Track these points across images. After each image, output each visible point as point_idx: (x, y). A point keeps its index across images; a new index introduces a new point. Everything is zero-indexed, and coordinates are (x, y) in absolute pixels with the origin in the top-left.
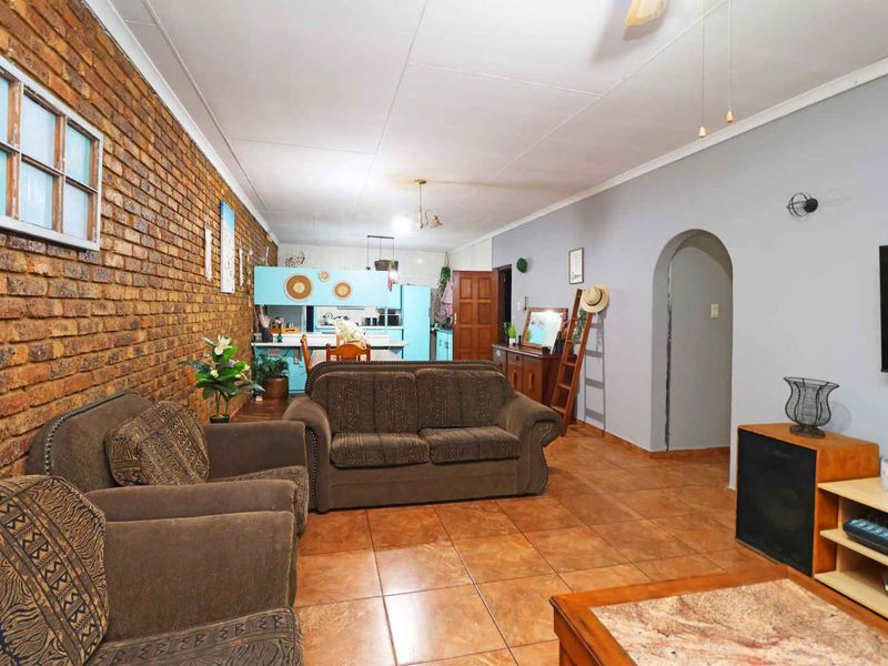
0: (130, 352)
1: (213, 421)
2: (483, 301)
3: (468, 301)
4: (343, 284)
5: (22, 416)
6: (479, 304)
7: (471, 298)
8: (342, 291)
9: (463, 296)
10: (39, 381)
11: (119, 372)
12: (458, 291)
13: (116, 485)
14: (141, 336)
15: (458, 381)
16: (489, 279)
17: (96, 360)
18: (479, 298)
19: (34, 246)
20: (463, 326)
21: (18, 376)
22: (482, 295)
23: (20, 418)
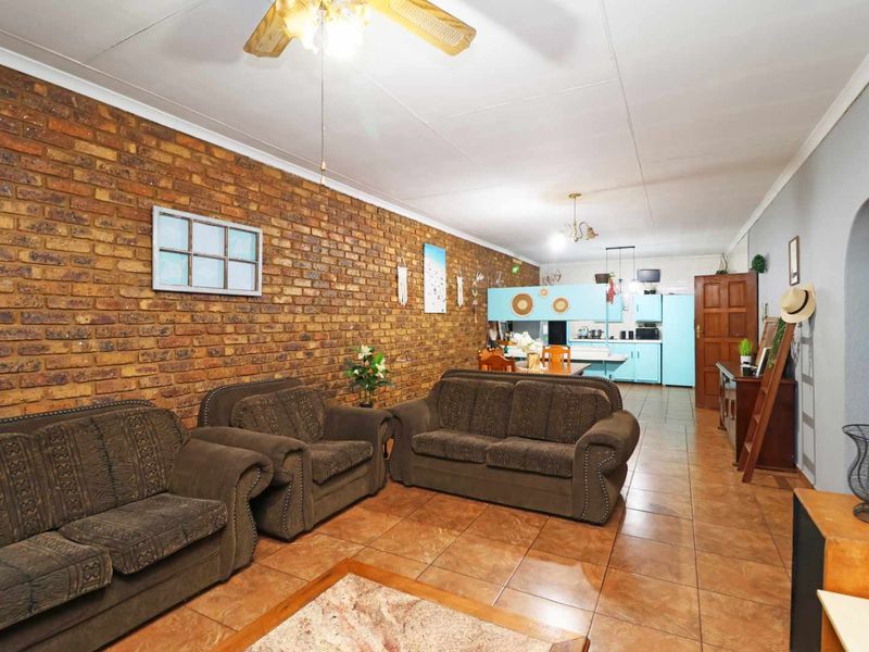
0: (300, 355)
1: (362, 405)
2: (734, 310)
3: (714, 310)
4: (561, 299)
5: (201, 383)
6: (730, 314)
7: (718, 307)
8: (560, 305)
9: (709, 304)
10: (215, 366)
11: (287, 366)
12: (701, 300)
13: (230, 426)
14: (312, 345)
15: (551, 395)
16: (744, 282)
17: (265, 358)
18: (730, 306)
19: (213, 298)
20: (708, 340)
21: (198, 363)
22: (734, 303)
23: (197, 385)
